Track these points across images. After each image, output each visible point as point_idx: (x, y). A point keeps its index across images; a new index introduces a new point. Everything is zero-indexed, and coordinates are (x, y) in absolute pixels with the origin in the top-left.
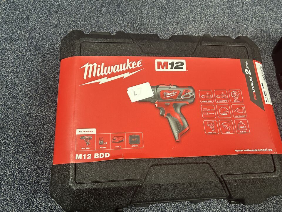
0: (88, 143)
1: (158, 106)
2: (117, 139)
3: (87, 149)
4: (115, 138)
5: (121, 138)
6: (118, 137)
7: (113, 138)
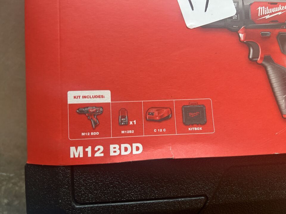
0: (95, 123)
1: (245, 38)
2: (156, 113)
3: (93, 136)
4: (152, 111)
5: (165, 110)
6: (159, 109)
7: (147, 112)
